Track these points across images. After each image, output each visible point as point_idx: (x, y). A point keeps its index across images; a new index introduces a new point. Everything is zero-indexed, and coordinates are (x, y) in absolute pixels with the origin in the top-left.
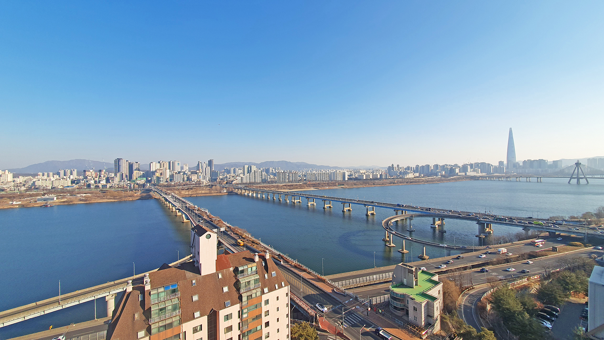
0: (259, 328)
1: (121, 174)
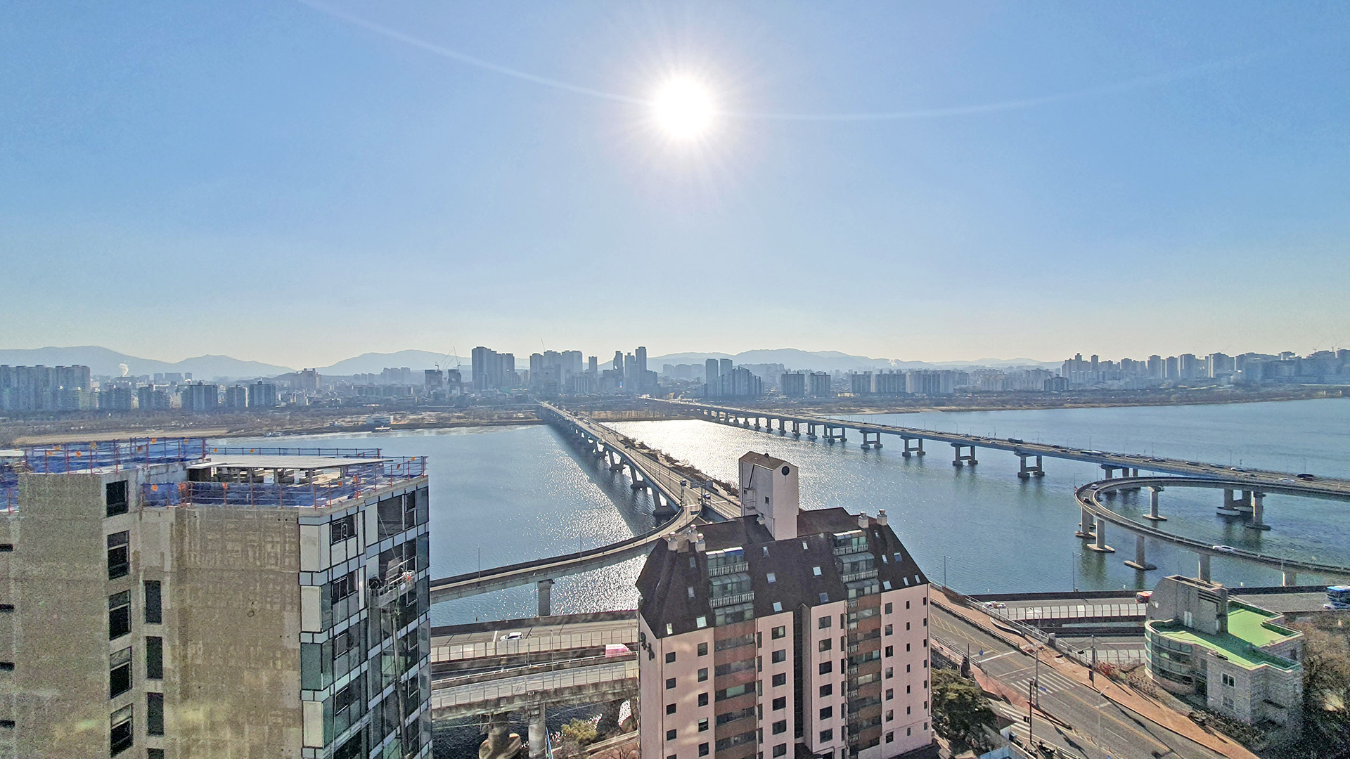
0: (875, 656)
1: (484, 376)
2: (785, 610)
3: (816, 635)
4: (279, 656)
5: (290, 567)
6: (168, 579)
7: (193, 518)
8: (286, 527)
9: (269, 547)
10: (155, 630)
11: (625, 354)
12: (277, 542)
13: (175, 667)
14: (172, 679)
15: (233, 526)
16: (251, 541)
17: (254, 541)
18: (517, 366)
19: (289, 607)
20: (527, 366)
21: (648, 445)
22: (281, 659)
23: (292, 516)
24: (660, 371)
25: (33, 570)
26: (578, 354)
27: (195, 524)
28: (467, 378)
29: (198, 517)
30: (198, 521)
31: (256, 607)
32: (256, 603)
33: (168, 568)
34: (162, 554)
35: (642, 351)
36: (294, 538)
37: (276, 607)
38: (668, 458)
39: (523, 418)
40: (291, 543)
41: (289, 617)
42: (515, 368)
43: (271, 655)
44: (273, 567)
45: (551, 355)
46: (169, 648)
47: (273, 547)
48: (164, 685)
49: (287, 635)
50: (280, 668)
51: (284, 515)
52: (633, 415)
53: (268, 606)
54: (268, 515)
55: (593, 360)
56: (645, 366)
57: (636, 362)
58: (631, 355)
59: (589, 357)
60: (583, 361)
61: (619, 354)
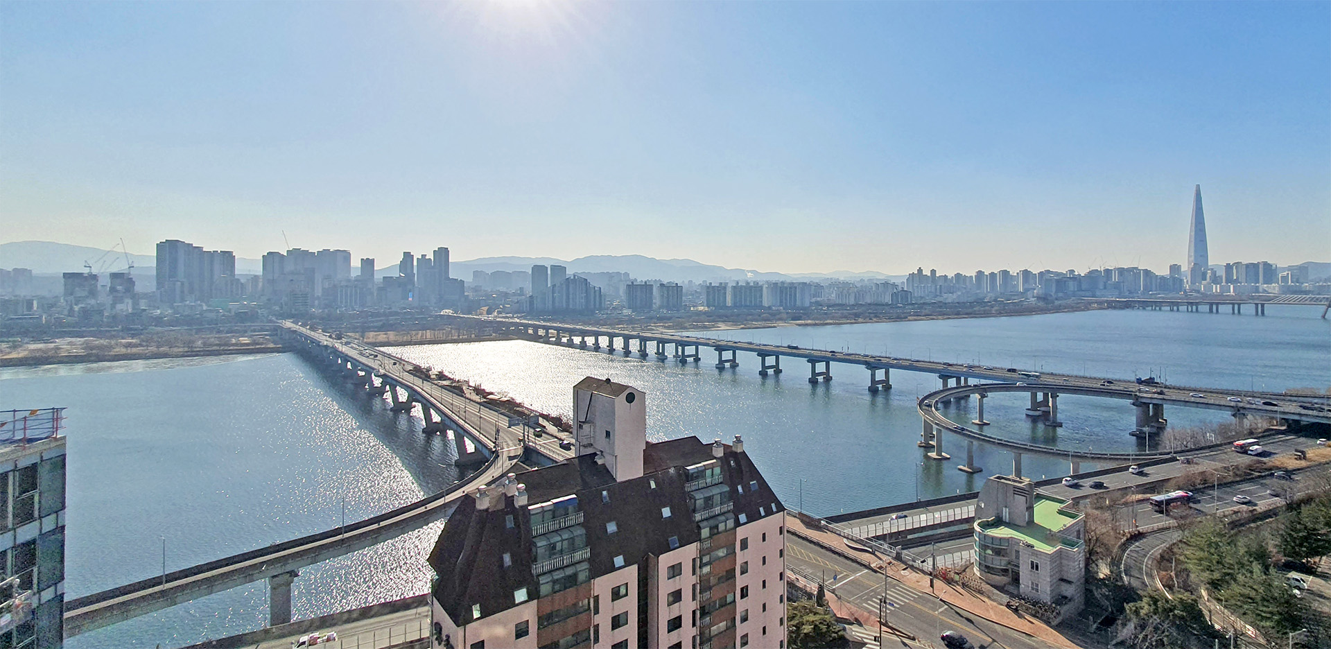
0: (729, 599)
1: (179, 284)
2: (628, 563)
3: (665, 586)
11: (417, 256)
18: (239, 269)
20: (258, 270)
21: (449, 375)
24: (468, 279)
26: (344, 255)
28: (146, 285)
35: (442, 253)
38: (478, 390)
39: (248, 344)
42: (237, 272)
45: (298, 255)
52: (428, 336)
55: (368, 263)
56: (447, 272)
57: (433, 267)
58: (427, 257)
59: (362, 259)
60: (352, 265)
61: (408, 256)
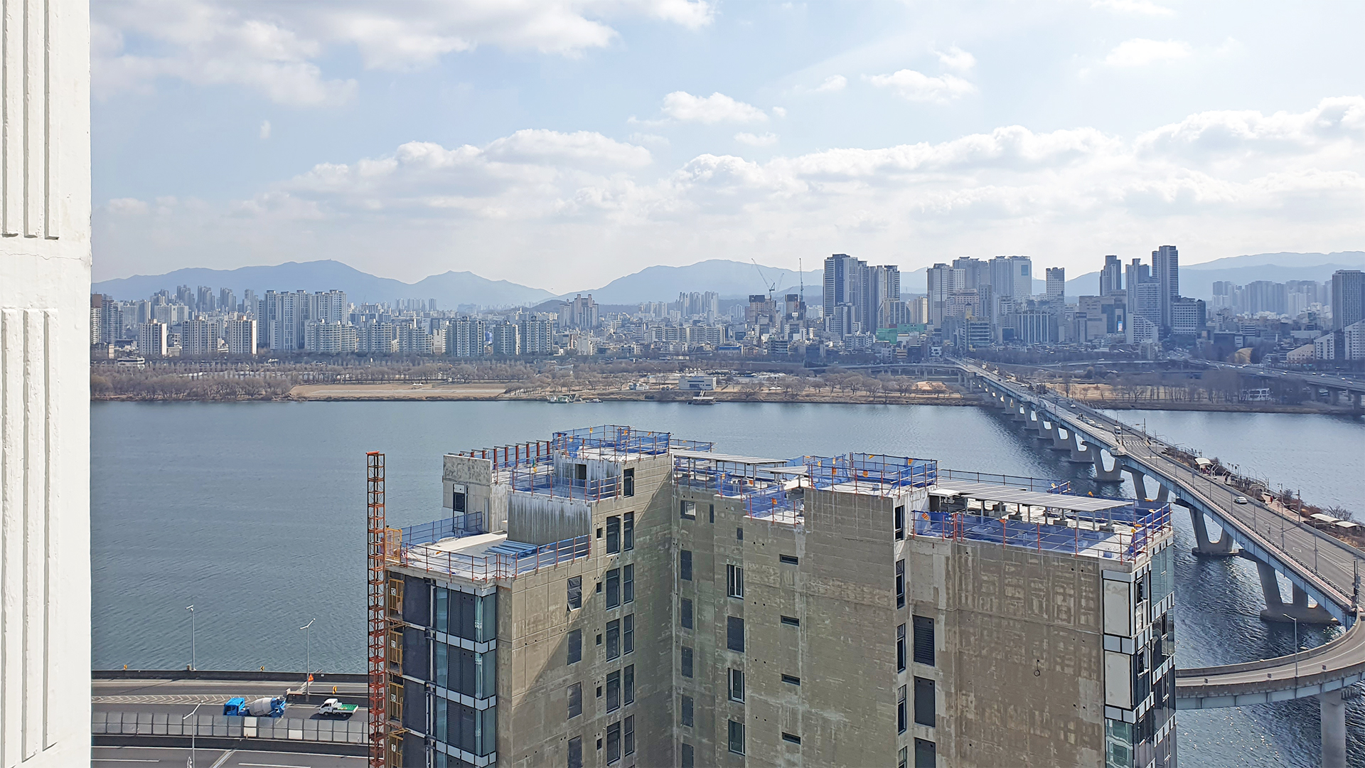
1: (846, 309)
4: (1072, 728)
5: (1087, 625)
6: (942, 618)
7: (964, 556)
8: (1082, 579)
9: (1059, 599)
10: (926, 671)
11: (1126, 261)
12: (1070, 596)
13: (951, 716)
14: (947, 729)
15: (1013, 569)
16: (1035, 590)
17: (1040, 590)
19: (1085, 673)
21: (1230, 469)
22: (1074, 732)
23: (1090, 567)
24: (1207, 296)
25: (820, 587)
26: (1024, 264)
27: (966, 560)
28: (816, 311)
29: (970, 554)
30: (970, 558)
31: (1043, 665)
32: (1042, 661)
33: (942, 604)
34: (936, 590)
35: (1167, 255)
36: (1092, 593)
37: (1069, 671)
39: (928, 392)
40: (1087, 598)
41: (1086, 686)
43: (1062, 726)
44: (1065, 623)
45: (969, 266)
46: (943, 693)
47: (1064, 600)
48: (938, 732)
49: (1082, 705)
50: (1073, 742)
51: (1079, 564)
52: (1162, 396)
53: (1058, 668)
54: (1058, 562)
55: (1056, 274)
56: (1175, 286)
57: (1152, 280)
58: (1141, 263)
59: (1048, 270)
60: (1033, 276)
61: (1112, 261)
